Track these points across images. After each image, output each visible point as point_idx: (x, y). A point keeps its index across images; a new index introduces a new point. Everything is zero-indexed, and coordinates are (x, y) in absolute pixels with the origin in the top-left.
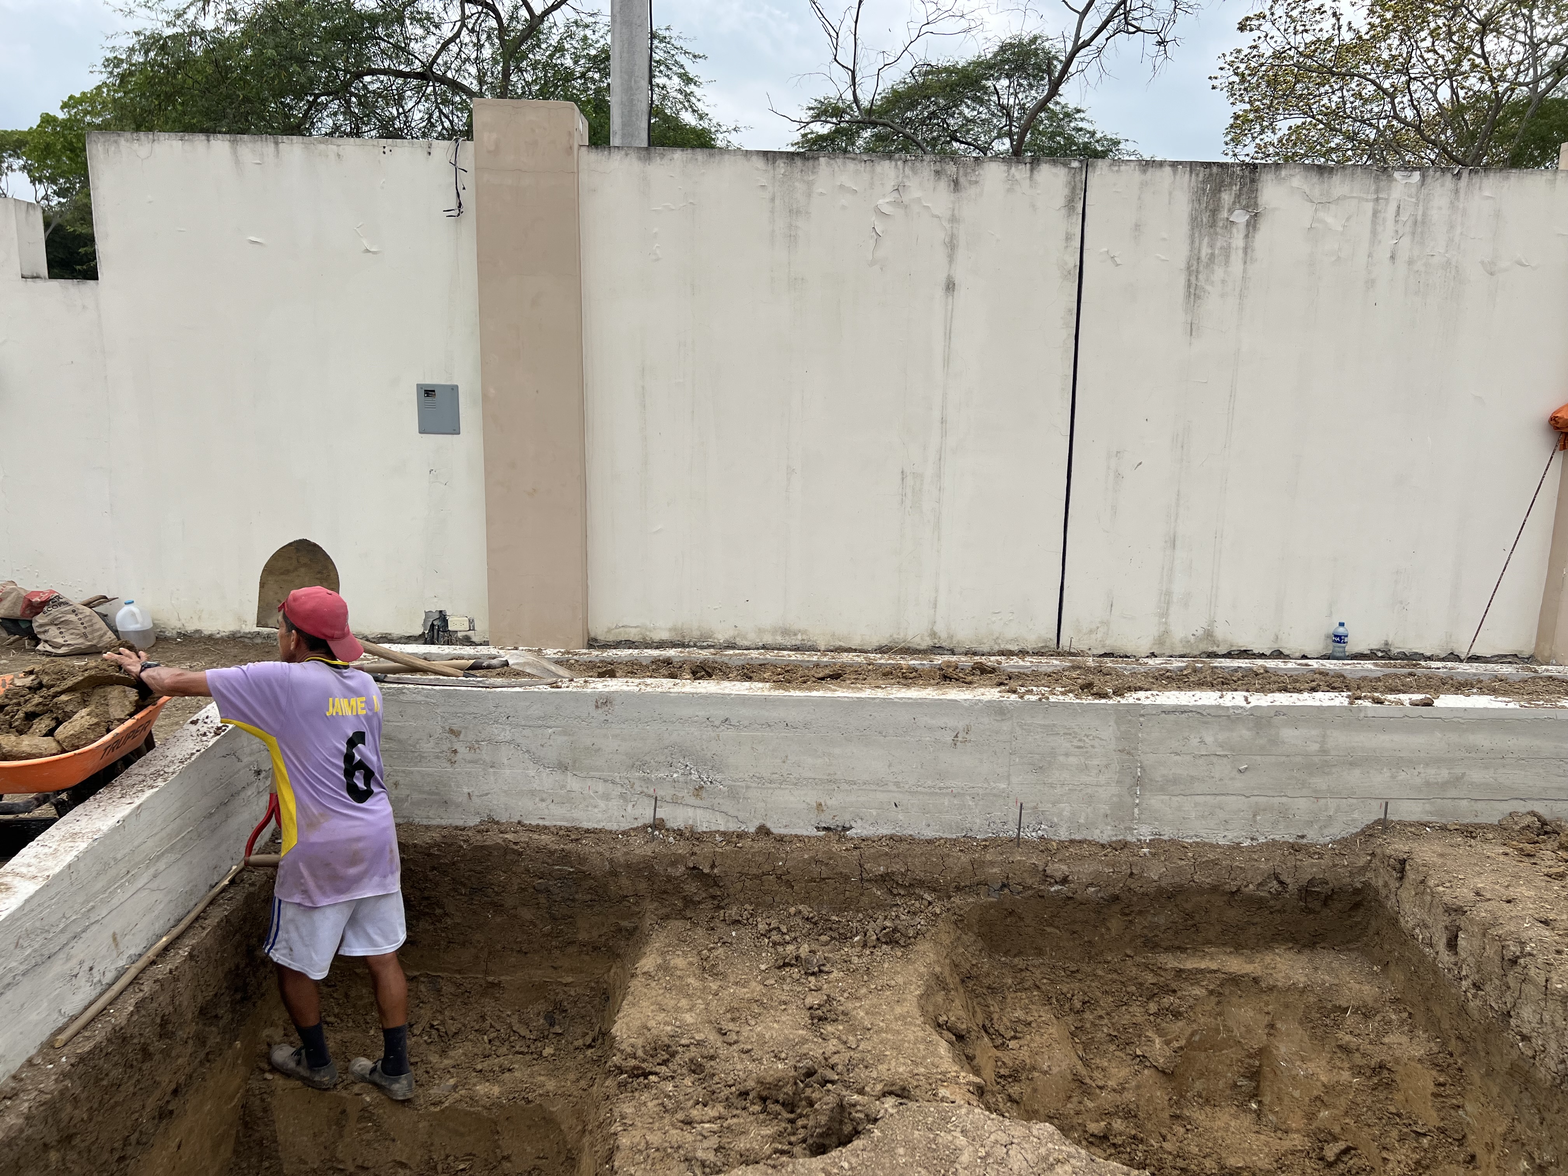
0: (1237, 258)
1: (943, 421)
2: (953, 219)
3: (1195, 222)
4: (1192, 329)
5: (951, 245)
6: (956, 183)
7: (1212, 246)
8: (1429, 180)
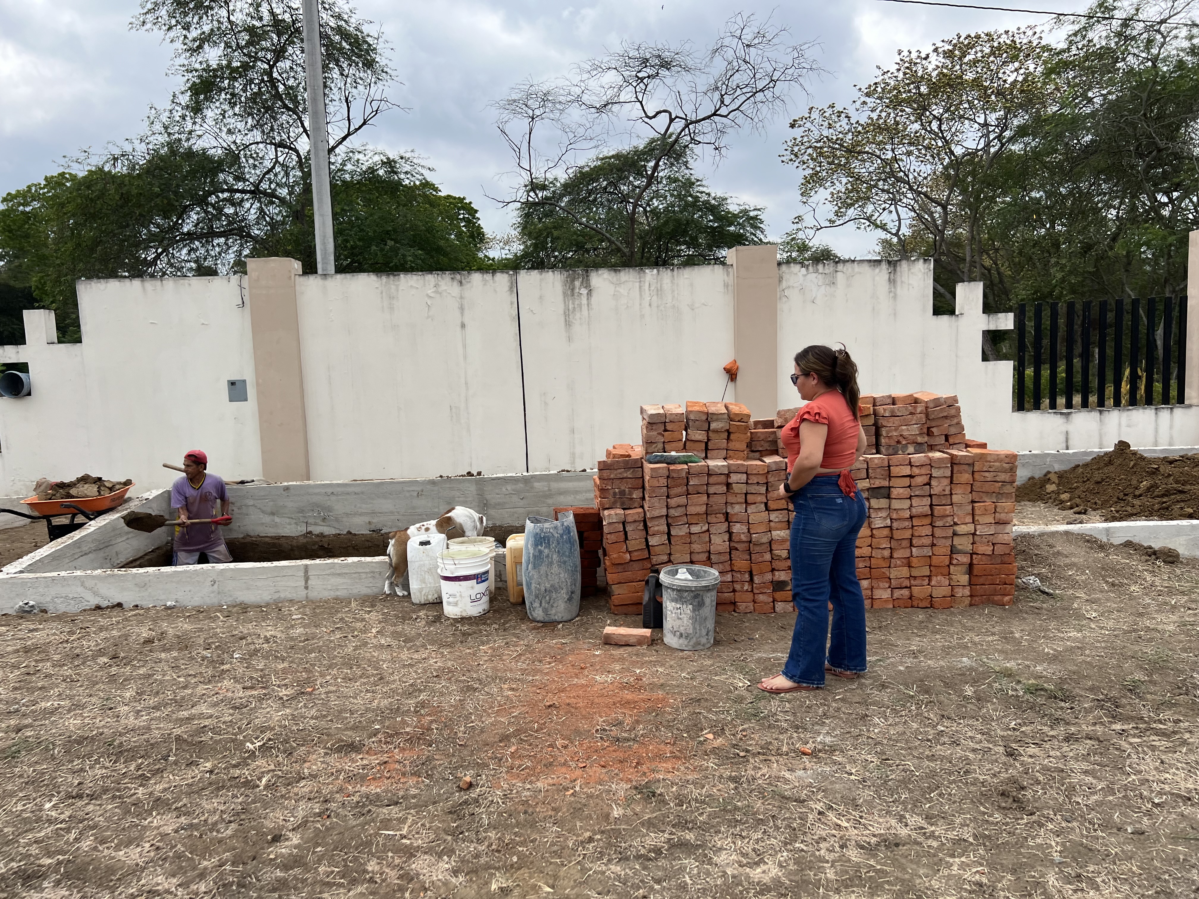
0: (585, 308)
1: (466, 383)
2: (461, 298)
3: (565, 294)
4: (570, 339)
5: (462, 309)
6: (461, 282)
7: (573, 304)
8: (661, 272)
